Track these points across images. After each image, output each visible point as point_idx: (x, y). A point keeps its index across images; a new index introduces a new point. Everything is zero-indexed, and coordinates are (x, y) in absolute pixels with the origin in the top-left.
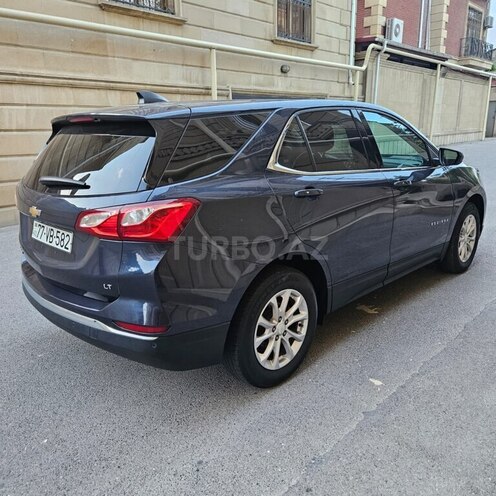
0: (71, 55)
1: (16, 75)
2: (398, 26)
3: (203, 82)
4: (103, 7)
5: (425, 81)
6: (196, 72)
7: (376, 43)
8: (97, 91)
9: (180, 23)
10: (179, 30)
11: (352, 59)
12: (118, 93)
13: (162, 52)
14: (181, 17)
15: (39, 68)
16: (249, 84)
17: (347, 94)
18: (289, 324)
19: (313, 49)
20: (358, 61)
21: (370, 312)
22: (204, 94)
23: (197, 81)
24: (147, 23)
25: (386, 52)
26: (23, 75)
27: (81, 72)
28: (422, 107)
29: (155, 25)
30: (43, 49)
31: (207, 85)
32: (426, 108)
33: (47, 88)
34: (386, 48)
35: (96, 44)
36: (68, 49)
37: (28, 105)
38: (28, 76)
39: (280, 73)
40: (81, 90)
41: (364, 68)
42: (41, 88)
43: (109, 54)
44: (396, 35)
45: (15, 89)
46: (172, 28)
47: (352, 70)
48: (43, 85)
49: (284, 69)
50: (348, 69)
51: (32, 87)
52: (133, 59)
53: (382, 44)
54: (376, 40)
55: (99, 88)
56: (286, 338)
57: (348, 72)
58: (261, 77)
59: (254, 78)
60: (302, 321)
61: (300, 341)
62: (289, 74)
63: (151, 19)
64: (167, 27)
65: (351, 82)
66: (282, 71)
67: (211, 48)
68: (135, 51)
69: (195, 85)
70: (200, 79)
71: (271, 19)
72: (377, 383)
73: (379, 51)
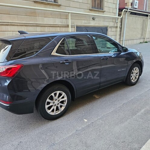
0: (26, 16)
1: (9, 23)
2: (136, 3)
3: (67, 23)
4: (35, 2)
5: (144, 21)
6: (64, 20)
7: (126, 9)
8: (33, 27)
9: (59, 6)
10: (59, 8)
11: (117, 14)
12: (40, 27)
13: (53, 15)
14: (60, 3)
15: (16, 21)
16: (82, 23)
17: (115, 25)
18: (60, 101)
19: (104, 12)
20: (119, 15)
21: (97, 97)
22: (67, 27)
23: (65, 23)
24: (49, 6)
25: (129, 12)
26: (11, 23)
27: (28, 21)
28: (143, 29)
29: (51, 7)
30: (17, 15)
31: (67, 24)
32: (144, 29)
33: (18, 26)
34: (129, 10)
35: (33, 13)
36: (24, 15)
37: (13, 31)
38: (13, 23)
39: (92, 20)
40: (28, 27)
41: (121, 17)
42: (16, 26)
43: (37, 16)
44: (136, 6)
45: (9, 27)
46: (57, 7)
47: (117, 18)
48: (17, 25)
49: (94, 18)
50: (116, 18)
51: (14, 26)
52: (44, 17)
53: (128, 9)
54: (126, 8)
55: (34, 26)
56: (59, 106)
57: (116, 19)
58: (86, 21)
59: (83, 21)
60: (65, 100)
61: (64, 106)
62: (95, 20)
63: (50, 5)
64: (55, 7)
65: (117, 22)
66: (93, 19)
67: (69, 13)
68: (45, 14)
69: (64, 24)
70: (66, 22)
71: (89, 3)
72: (86, 120)
73: (127, 11)
